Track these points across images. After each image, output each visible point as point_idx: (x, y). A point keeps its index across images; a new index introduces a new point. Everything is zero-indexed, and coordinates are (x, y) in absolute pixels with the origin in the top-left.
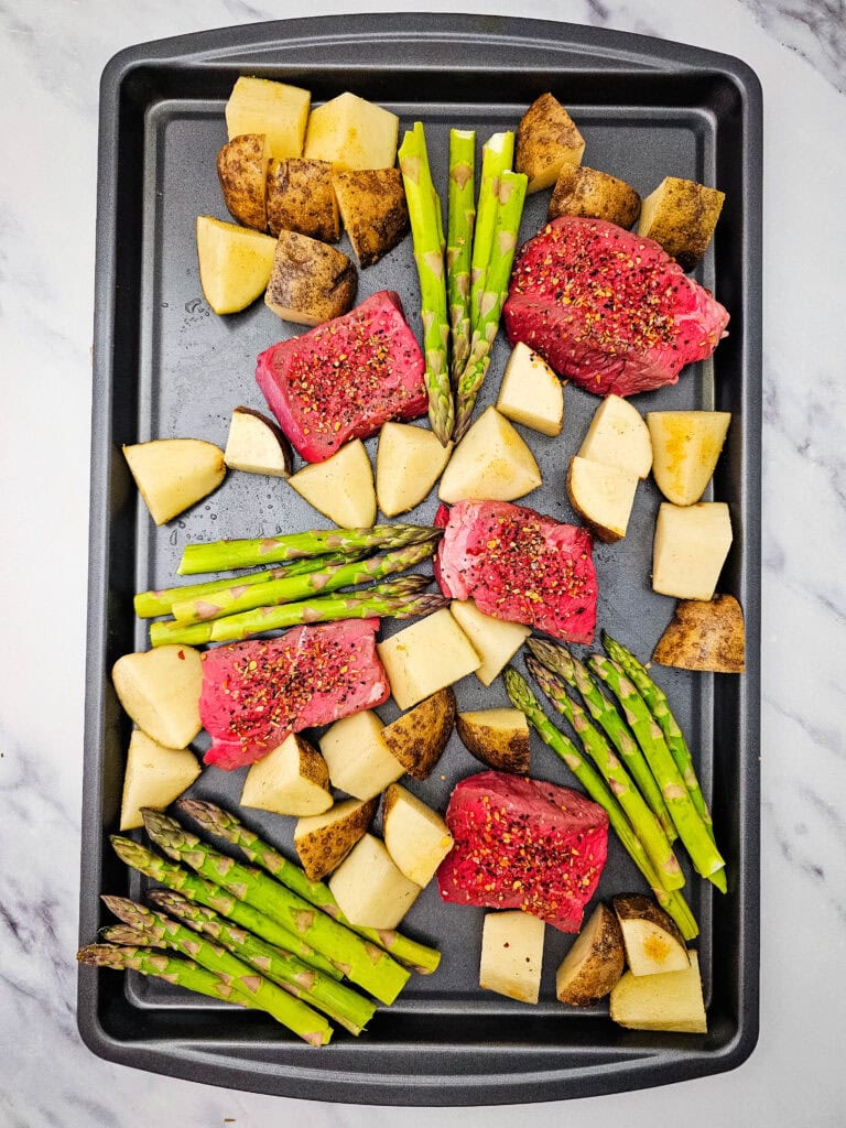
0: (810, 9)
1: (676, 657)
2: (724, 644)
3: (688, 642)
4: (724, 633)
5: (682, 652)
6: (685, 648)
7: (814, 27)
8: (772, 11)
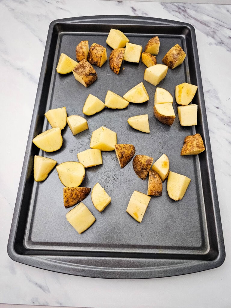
0: (179, 10)
1: (186, 151)
2: (198, 143)
3: (188, 146)
4: (197, 141)
5: (187, 149)
6: (188, 148)
7: (180, 13)
8: (171, 10)
